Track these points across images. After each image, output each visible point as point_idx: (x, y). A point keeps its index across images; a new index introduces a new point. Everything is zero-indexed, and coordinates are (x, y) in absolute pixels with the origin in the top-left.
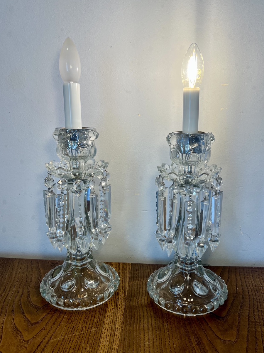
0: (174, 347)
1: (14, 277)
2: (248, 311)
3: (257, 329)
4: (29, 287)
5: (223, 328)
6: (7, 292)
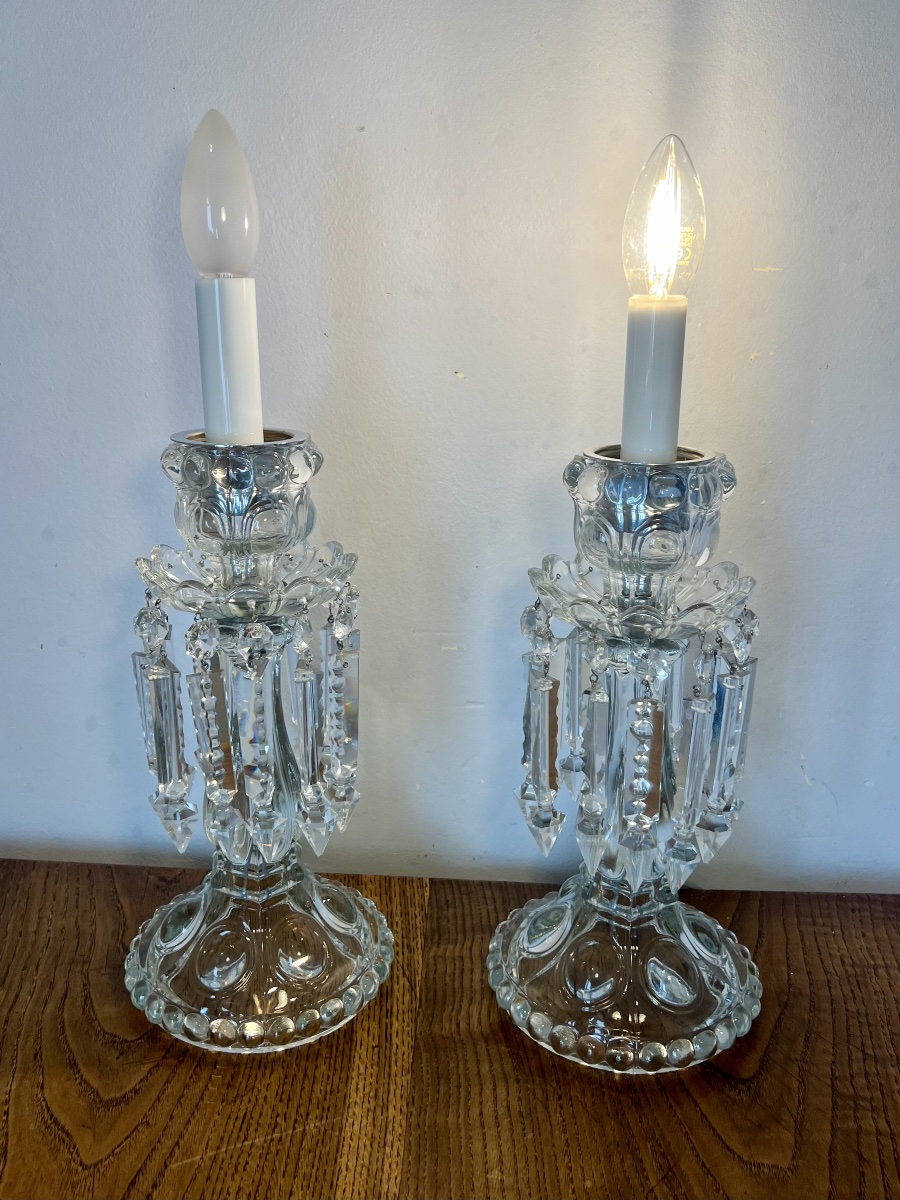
0: (585, 1190)
1: (35, 932)
2: (830, 1058)
3: (861, 1123)
4: (86, 967)
5: (750, 1120)
6: (15, 986)
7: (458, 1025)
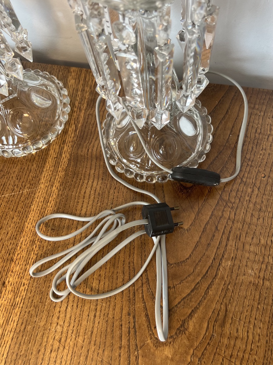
7: (88, 150)
